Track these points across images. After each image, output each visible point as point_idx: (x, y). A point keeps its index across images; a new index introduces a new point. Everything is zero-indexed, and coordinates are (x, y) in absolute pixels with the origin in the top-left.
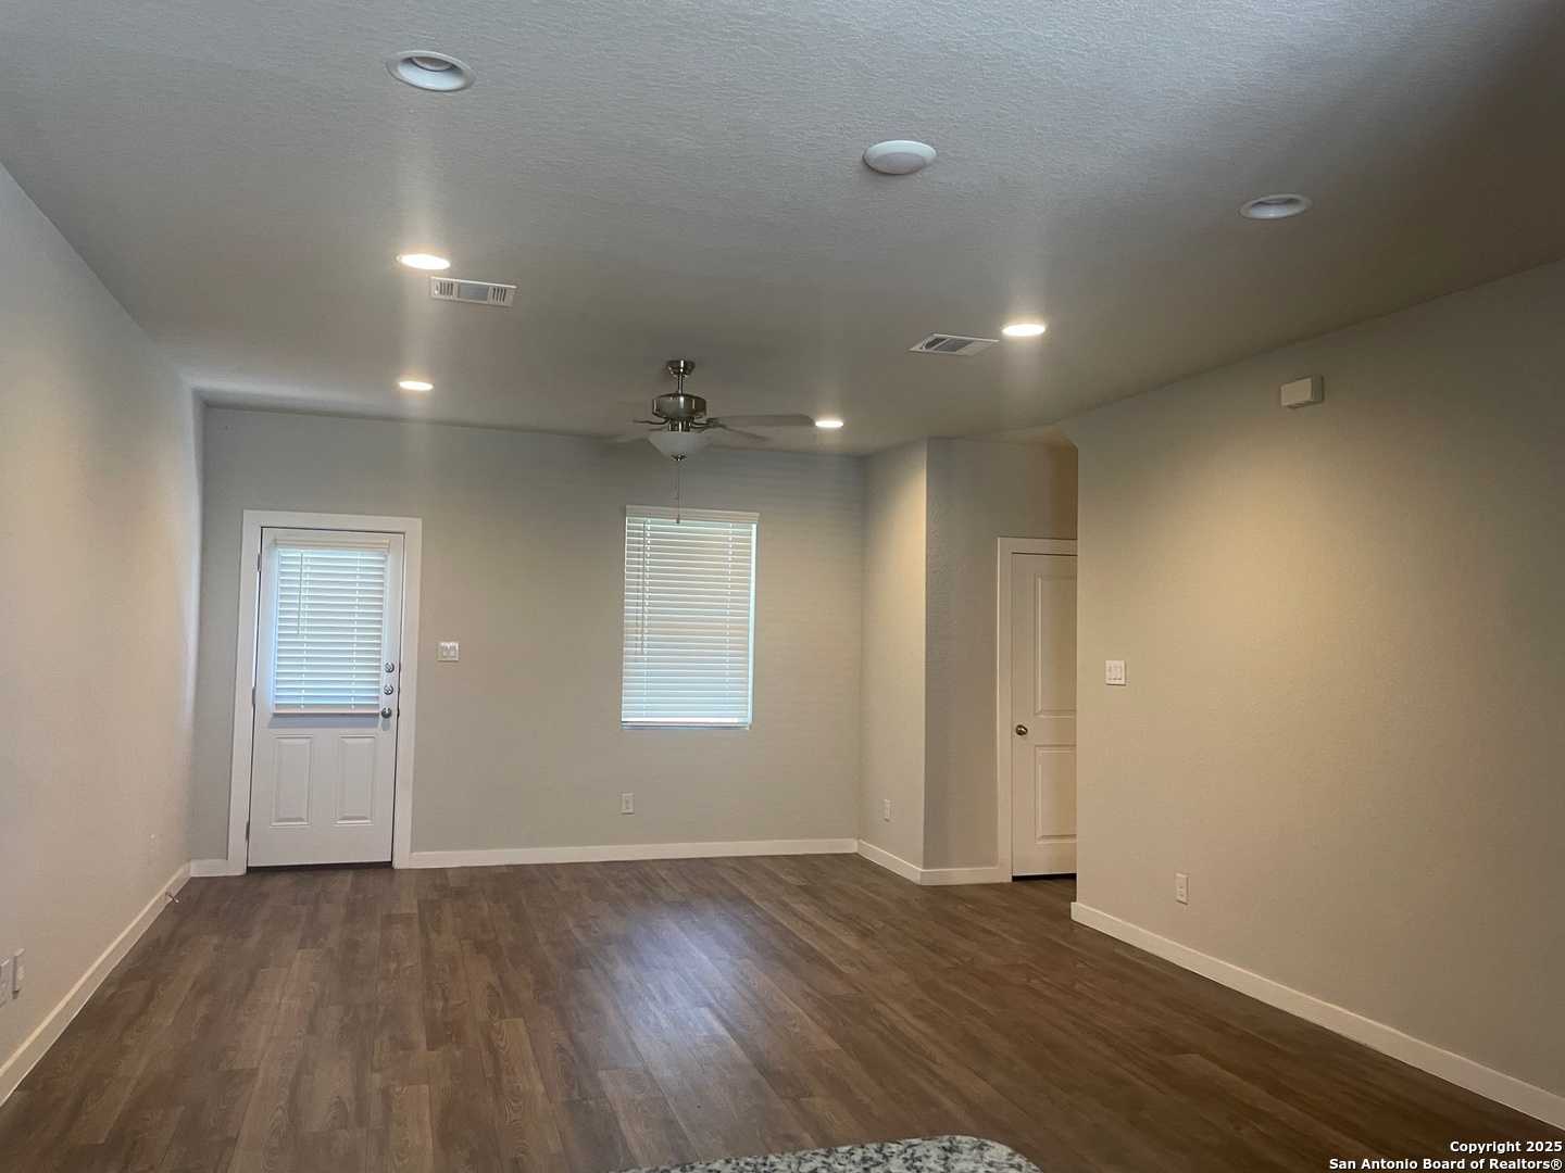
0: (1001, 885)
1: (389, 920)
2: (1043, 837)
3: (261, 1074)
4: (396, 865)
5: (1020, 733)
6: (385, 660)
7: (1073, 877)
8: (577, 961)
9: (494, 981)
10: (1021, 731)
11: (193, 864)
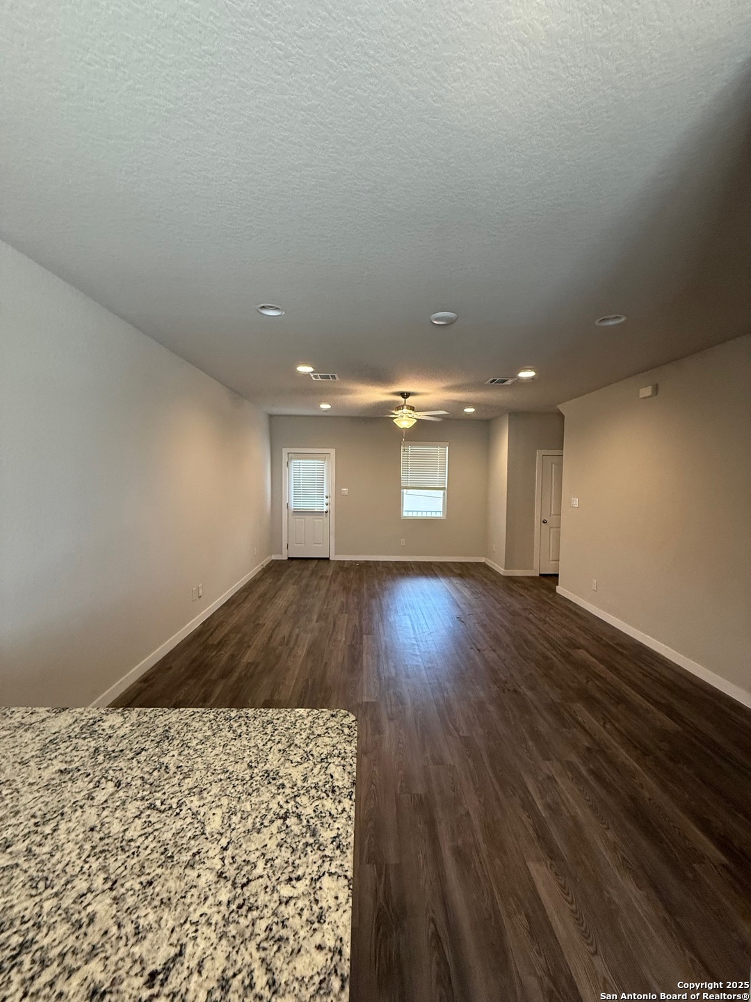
0: (535, 577)
1: (322, 577)
2: (552, 561)
3: (266, 625)
4: (331, 559)
5: (544, 523)
6: (325, 494)
7: (557, 576)
8: (372, 596)
9: (345, 601)
10: (545, 522)
11: (273, 556)
